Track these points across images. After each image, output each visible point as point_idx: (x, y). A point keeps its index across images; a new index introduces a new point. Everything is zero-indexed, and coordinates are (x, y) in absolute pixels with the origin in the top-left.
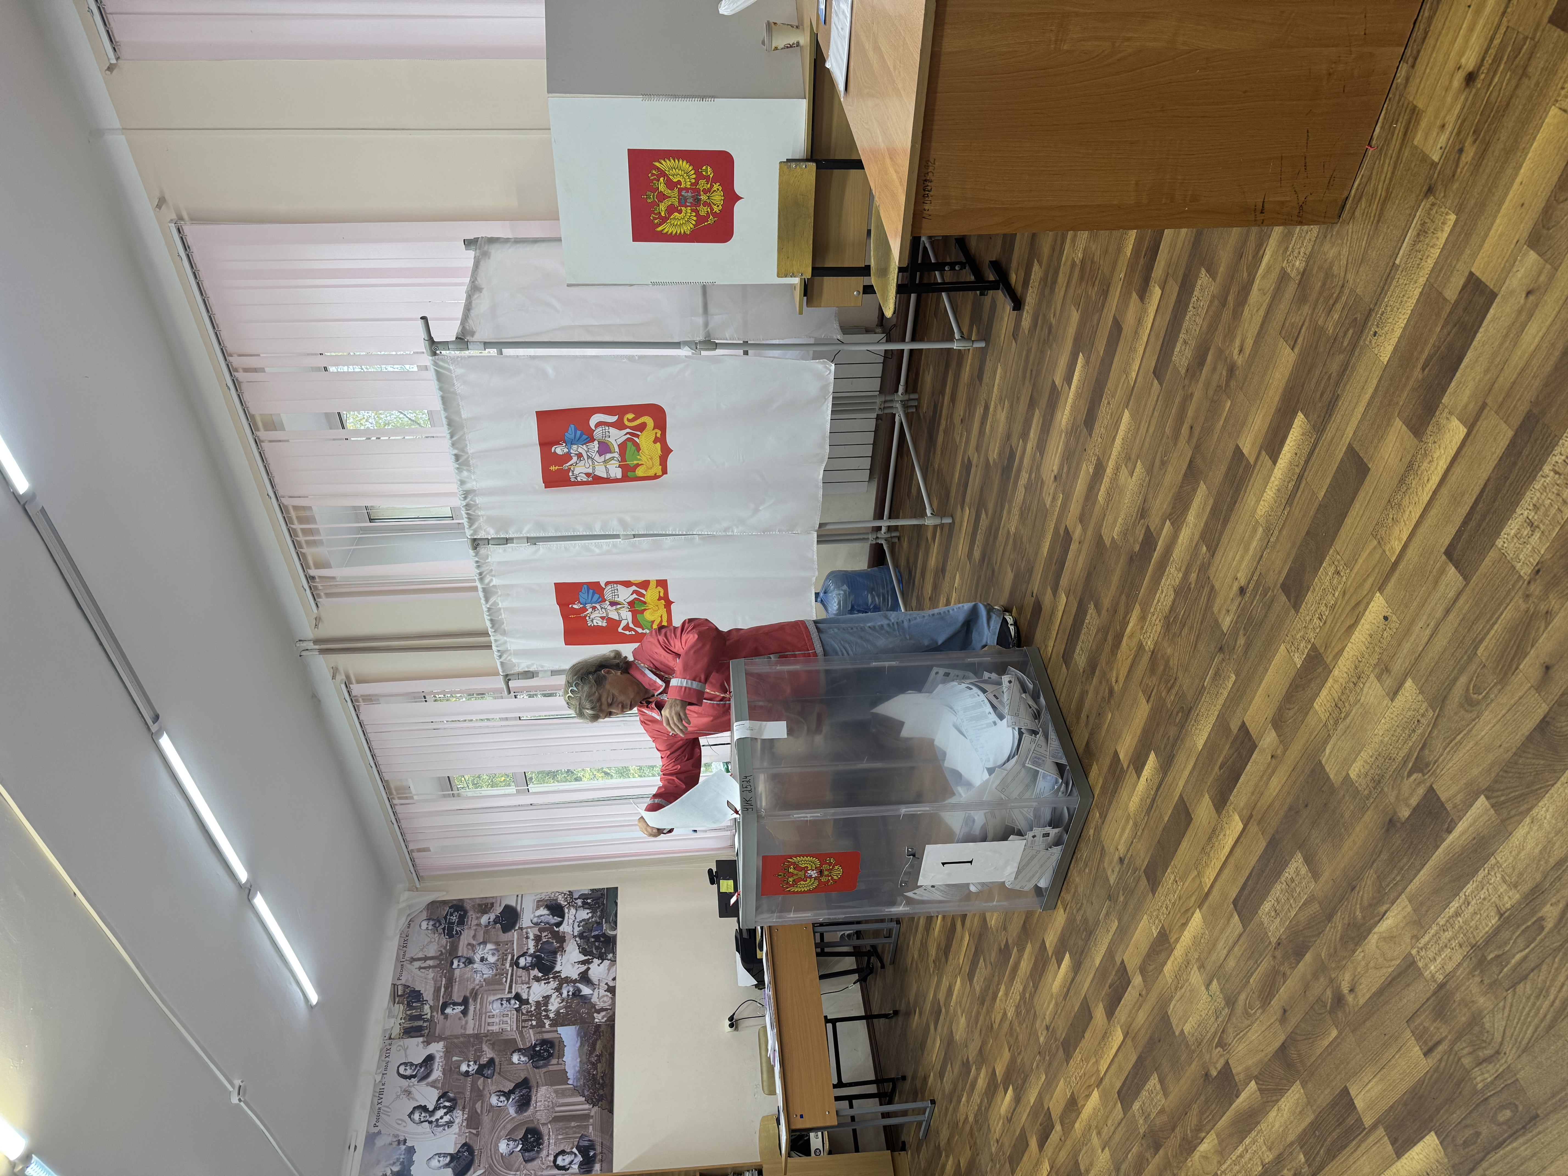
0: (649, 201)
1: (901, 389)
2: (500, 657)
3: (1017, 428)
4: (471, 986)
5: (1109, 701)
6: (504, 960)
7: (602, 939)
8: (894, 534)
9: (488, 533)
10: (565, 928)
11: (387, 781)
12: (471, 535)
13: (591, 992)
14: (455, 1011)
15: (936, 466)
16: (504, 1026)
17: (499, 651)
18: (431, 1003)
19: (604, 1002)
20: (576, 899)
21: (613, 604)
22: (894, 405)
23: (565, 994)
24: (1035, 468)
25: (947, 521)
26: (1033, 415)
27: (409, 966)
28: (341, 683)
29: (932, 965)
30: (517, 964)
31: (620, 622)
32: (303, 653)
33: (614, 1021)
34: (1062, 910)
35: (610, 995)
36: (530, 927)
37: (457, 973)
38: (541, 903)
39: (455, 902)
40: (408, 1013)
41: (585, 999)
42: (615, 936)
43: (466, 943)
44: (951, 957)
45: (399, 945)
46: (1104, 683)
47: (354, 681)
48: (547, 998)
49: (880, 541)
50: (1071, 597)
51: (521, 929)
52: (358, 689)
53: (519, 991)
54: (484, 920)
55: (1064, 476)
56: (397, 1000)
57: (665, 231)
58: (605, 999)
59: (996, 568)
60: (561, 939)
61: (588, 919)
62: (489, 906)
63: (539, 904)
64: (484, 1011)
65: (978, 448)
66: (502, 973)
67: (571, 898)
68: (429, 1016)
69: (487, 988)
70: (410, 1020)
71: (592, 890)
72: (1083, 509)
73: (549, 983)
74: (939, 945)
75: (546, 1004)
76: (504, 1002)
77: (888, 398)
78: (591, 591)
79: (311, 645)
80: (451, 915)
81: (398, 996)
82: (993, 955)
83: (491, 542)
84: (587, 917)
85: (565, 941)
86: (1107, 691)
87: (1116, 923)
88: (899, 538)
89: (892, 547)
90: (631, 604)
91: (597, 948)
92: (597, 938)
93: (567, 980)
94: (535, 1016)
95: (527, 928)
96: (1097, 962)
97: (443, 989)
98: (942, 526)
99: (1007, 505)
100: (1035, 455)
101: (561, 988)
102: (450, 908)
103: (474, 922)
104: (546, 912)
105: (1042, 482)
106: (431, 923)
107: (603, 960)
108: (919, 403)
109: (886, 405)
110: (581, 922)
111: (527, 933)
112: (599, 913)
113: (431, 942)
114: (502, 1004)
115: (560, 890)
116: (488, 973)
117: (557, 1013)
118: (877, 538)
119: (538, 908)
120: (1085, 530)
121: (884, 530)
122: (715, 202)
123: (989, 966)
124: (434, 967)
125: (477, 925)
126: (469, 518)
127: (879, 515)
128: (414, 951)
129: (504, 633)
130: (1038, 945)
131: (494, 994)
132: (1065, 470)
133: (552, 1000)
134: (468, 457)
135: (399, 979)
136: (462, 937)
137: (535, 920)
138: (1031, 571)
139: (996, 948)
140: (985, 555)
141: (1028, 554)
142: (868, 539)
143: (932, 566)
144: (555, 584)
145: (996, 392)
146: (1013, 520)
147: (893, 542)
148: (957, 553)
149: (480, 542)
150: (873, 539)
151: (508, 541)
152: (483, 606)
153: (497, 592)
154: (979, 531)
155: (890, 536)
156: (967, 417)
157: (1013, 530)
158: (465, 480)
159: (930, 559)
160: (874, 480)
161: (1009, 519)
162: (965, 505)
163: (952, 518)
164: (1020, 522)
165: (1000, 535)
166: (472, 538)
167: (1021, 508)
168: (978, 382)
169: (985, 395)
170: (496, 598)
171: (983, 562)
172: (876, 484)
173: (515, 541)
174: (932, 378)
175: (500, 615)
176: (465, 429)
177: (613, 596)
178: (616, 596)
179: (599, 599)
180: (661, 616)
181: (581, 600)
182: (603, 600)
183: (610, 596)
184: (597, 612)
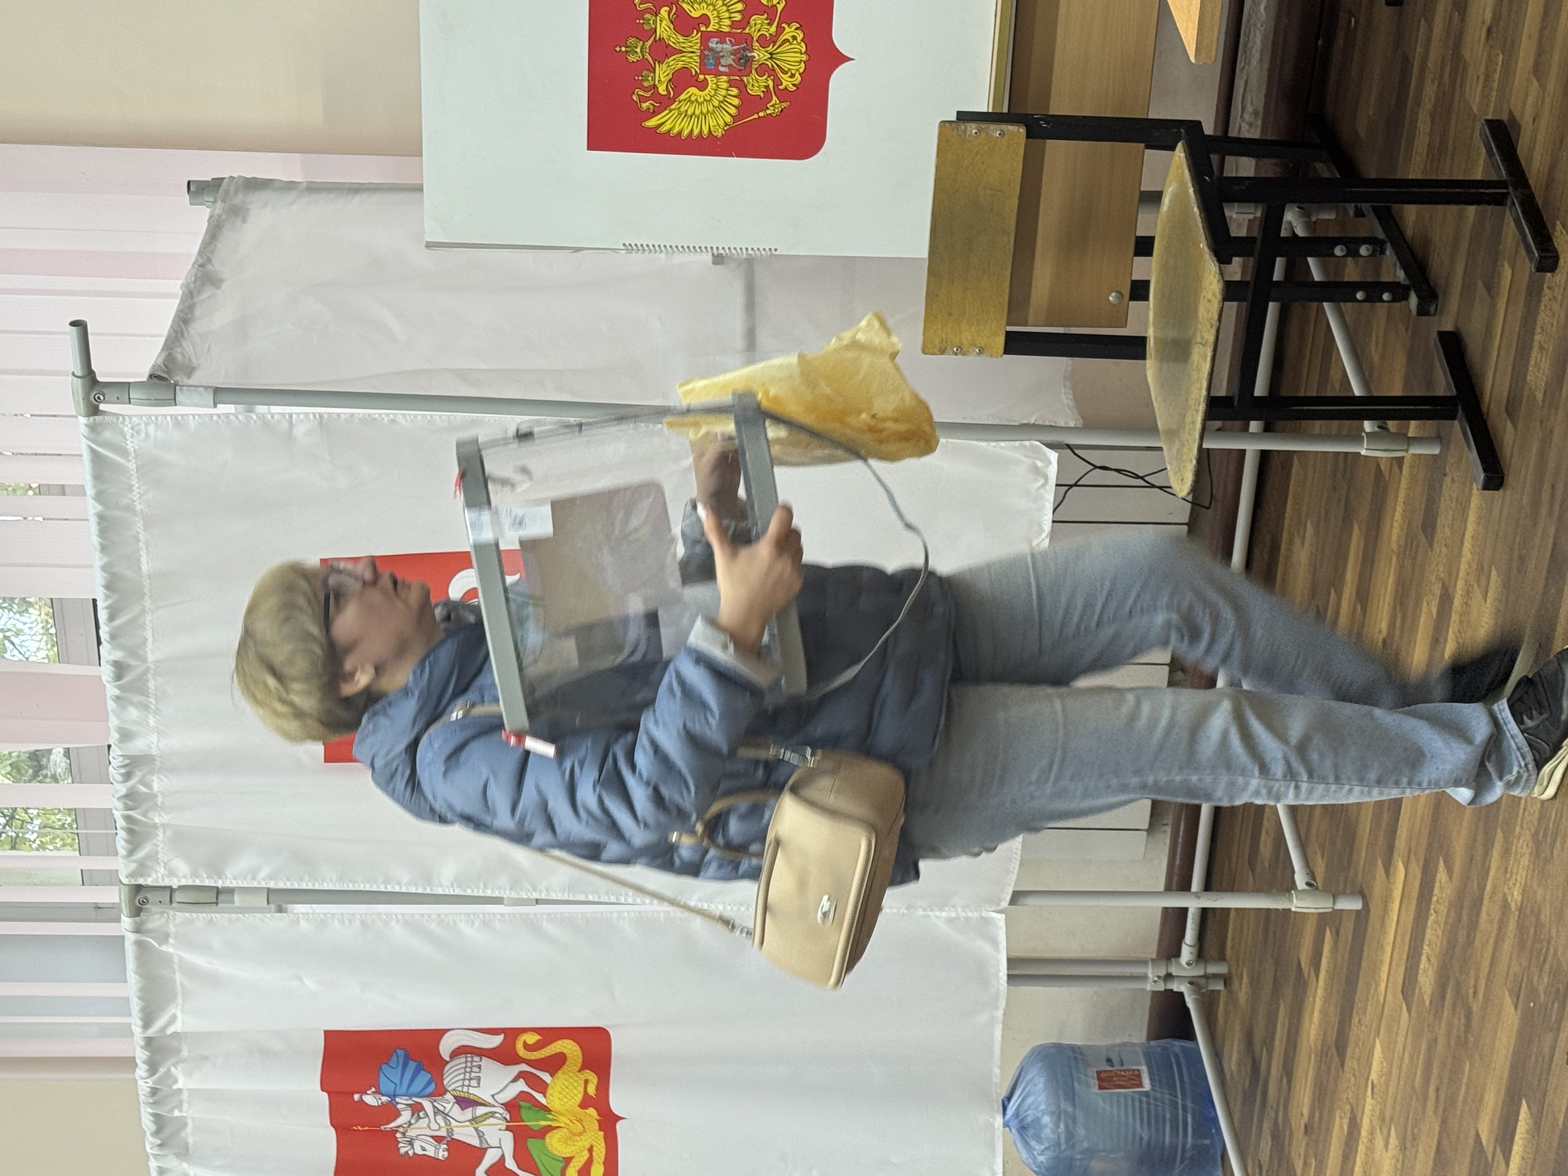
0: (632, 58)
8: (1212, 969)
9: (172, 873)
12: (131, 875)
21: (465, 1102)
25: (1351, 902)
31: (480, 1153)
49: (1176, 987)
57: (664, 129)
59: (1476, 1008)
78: (412, 1065)
83: (178, 897)
88: (1227, 980)
89: (1209, 1004)
90: (511, 1106)
98: (1337, 917)
118: (1169, 977)
122: (786, 67)
126: (130, 831)
129: (184, 1153)
134: (147, 670)
140: (1448, 978)
141: (1555, 953)
142: (1144, 978)
143: (1312, 1036)
144: (326, 1032)
145: (1469, 556)
146: (1515, 871)
147: (1213, 991)
148: (1376, 989)
149: (149, 896)
150: (1159, 977)
151: (221, 897)
152: (140, 1082)
153: (179, 1051)
154: (1432, 918)
155: (1201, 973)
156: (1397, 632)
157: (1516, 896)
158: (134, 728)
159: (1306, 1018)
160: (1165, 828)
161: (1506, 871)
162: (1396, 854)
163: (1363, 894)
164: (1534, 871)
165: (1483, 916)
166: (133, 882)
167: (1535, 835)
168: (1423, 539)
169: (1441, 569)
170: (175, 1065)
171: (1443, 997)
172: (1168, 841)
173: (237, 898)
174: (1312, 553)
175: (179, 1106)
176: (147, 598)
177: (467, 1083)
178: (474, 1083)
179: (431, 1088)
180: (591, 1150)
181: (385, 1084)
182: (441, 1091)
183: (460, 1083)
184: (423, 1123)
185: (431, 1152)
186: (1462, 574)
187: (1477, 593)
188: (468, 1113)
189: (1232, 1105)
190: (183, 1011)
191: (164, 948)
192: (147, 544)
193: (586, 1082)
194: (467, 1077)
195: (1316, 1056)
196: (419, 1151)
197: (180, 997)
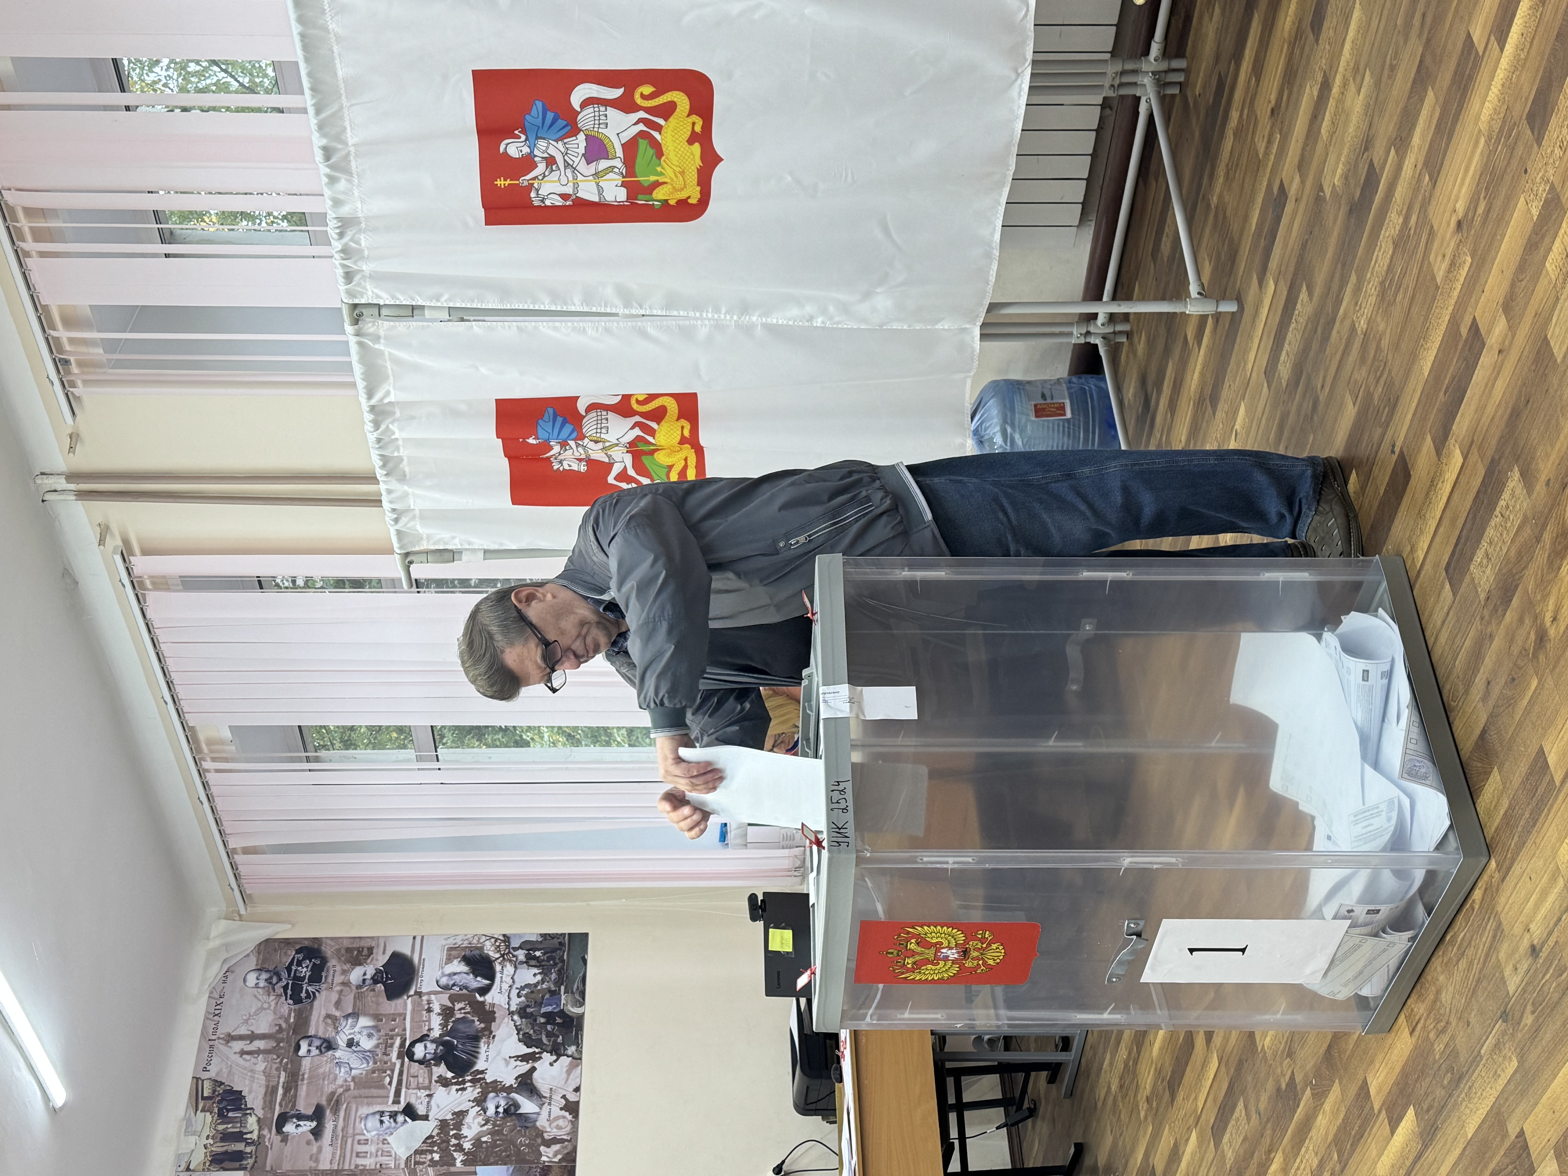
1: (1155, 49)
2: (396, 520)
3: (1386, 128)
4: (329, 1088)
5: (1535, 656)
6: (389, 1046)
7: (559, 1020)
8: (1119, 328)
9: (380, 297)
10: (495, 997)
11: (192, 729)
12: (350, 297)
13: (537, 1110)
14: (300, 1129)
15: (1214, 200)
16: (384, 1160)
17: (394, 510)
18: (260, 1113)
19: (559, 1128)
20: (515, 949)
22: (1139, 79)
23: (491, 1111)
24: (1417, 207)
25: (1228, 307)
26: (1422, 100)
27: (223, 1048)
28: (114, 553)
29: (1143, 1106)
30: (410, 1055)
31: (609, 466)
32: (48, 497)
33: (574, 1161)
34: (1406, 1032)
35: (570, 1117)
36: (435, 993)
37: (306, 1064)
38: (454, 953)
39: (306, 943)
40: (221, 1127)
41: (526, 1121)
42: (581, 1017)
43: (323, 1013)
44: (1181, 1095)
45: (208, 1012)
46: (1528, 621)
47: (137, 550)
48: (460, 1115)
49: (1092, 340)
50: (1474, 456)
51: (419, 994)
52: (142, 565)
53: (413, 1101)
54: (356, 975)
55: (1478, 220)
56: (201, 1105)
58: (561, 1122)
59: (1322, 398)
60: (488, 1016)
61: (536, 985)
62: (365, 952)
63: (452, 953)
64: (351, 1131)
65: (1302, 166)
66: (384, 1068)
67: (508, 947)
68: (255, 1136)
69: (356, 1093)
70: (223, 1140)
71: (544, 936)
72: (1513, 285)
73: (464, 1089)
74: (1159, 1072)
75: (458, 1125)
76: (386, 1119)
77: (1129, 66)
78: (560, 420)
79: (61, 483)
80: (299, 964)
81: (203, 1098)
82: (1264, 1098)
83: (384, 312)
84: (533, 981)
85: (494, 1020)
86: (1533, 636)
87: (1515, 1063)
88: (1129, 334)
89: (1115, 351)
90: (632, 444)
91: (549, 1035)
92: (550, 1017)
93: (496, 1087)
94: (439, 1145)
95: (429, 993)
96: (1470, 1130)
97: (280, 1091)
98: (1218, 316)
99: (1353, 278)
100: (1419, 180)
101: (485, 1100)
102: (298, 952)
103: (339, 979)
104: (463, 968)
105: (1432, 233)
106: (264, 976)
107: (559, 1056)
108: (1187, 78)
109: (1126, 79)
110: (522, 988)
111: (429, 1002)
112: (554, 976)
113: (262, 1009)
114: (382, 1122)
115: (489, 932)
116: (360, 1067)
117: (477, 1142)
118: (1088, 333)
119: (449, 960)
120: (1512, 327)
121: (1101, 319)
123: (1254, 1117)
124: (266, 1052)
125: (343, 984)
127: (1094, 292)
128: (230, 1024)
129: (403, 478)
130: (1353, 1090)
131: (368, 1104)
132: (1480, 210)
133: (468, 1119)
134: (349, 152)
135: (205, 1070)
136: (316, 1003)
137: (444, 981)
138: (1393, 403)
139: (1270, 1085)
140: (1302, 372)
141: (1390, 371)
142: (1070, 334)
143: (1192, 389)
144: (496, 400)
145: (1348, 55)
146: (1363, 306)
147: (1118, 343)
148: (1244, 367)
149: (364, 311)
150: (1081, 334)
151: (415, 312)
152: (368, 434)
153: (394, 413)
154: (1293, 326)
155: (1111, 330)
156: (1283, 104)
157: (1362, 325)
158: (342, 197)
159: (1188, 377)
160: (1089, 223)
161: (1356, 304)
162: (1268, 274)
163: (1239, 300)
164: (1379, 309)
165: (1334, 333)
166: (351, 302)
167: (1382, 283)
168: (1311, 36)
169: (1324, 62)
170: (392, 423)
171: (1297, 384)
172: (1092, 232)
173: (426, 312)
174: (1218, 28)
175: (397, 448)
176: (343, 98)
177: (599, 431)
178: (604, 431)
179: (575, 435)
180: (686, 459)
181: (540, 432)
182: (582, 437)
183: (595, 431)
184: (569, 452)
185: (575, 467)
186: (1341, 69)
187: (1352, 88)
188: (600, 445)
189: (1127, 423)
190: (394, 388)
191: (377, 346)
192: (339, 54)
193: (683, 428)
194: (599, 426)
195: (1194, 403)
196: (567, 468)
197: (391, 378)
